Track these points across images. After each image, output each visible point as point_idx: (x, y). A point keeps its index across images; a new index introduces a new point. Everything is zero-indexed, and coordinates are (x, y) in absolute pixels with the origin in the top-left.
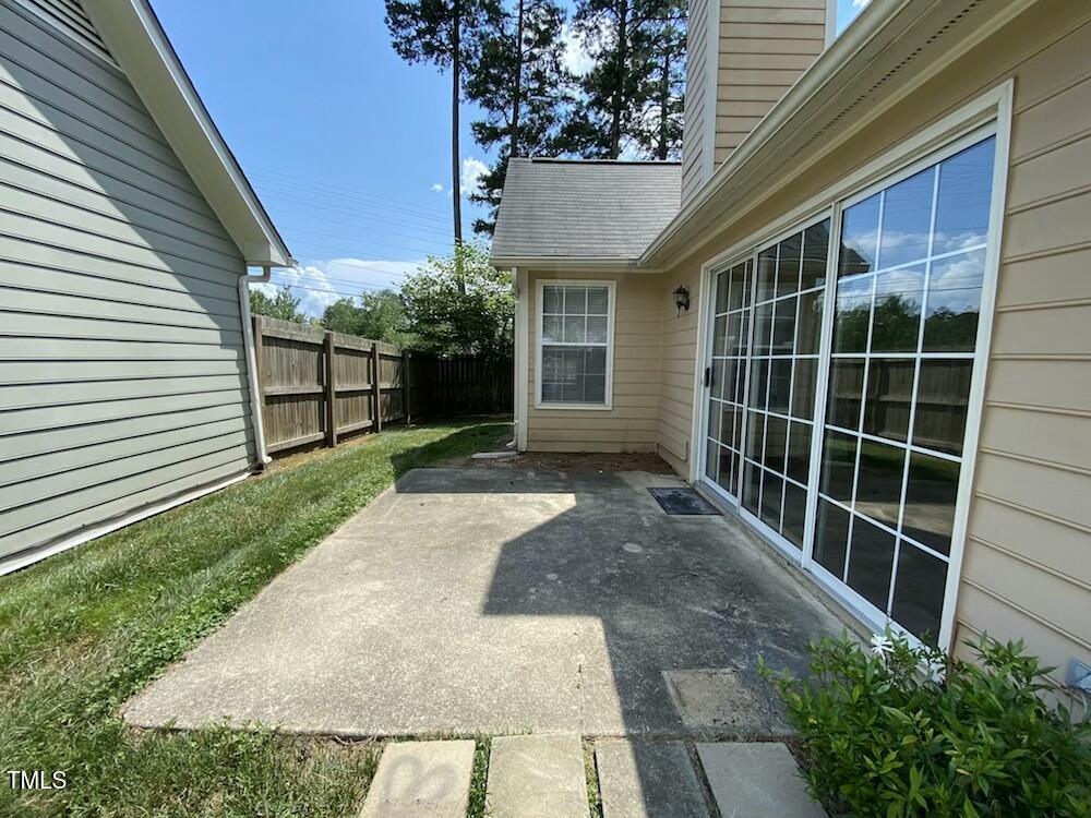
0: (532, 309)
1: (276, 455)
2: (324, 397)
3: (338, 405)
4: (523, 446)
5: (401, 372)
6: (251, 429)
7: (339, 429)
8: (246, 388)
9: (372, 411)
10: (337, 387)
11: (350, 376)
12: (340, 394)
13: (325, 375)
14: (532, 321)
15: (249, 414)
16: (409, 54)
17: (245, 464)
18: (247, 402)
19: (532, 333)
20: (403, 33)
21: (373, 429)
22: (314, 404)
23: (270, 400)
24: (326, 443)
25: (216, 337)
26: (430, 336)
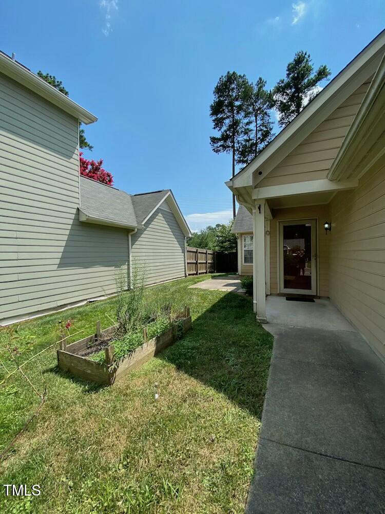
0: (241, 242)
1: (189, 275)
2: (196, 263)
3: (199, 265)
4: (240, 274)
5: (213, 259)
6: (185, 268)
7: (199, 272)
8: (185, 260)
9: (206, 268)
10: (199, 262)
11: (201, 259)
12: (199, 263)
13: (196, 258)
14: (241, 244)
15: (185, 266)
16: (217, 151)
17: (184, 275)
18: (185, 263)
19: (241, 247)
20: (215, 145)
21: (206, 273)
22: (194, 265)
23: (188, 263)
24: (196, 274)
25: (181, 251)
26: (222, 247)
